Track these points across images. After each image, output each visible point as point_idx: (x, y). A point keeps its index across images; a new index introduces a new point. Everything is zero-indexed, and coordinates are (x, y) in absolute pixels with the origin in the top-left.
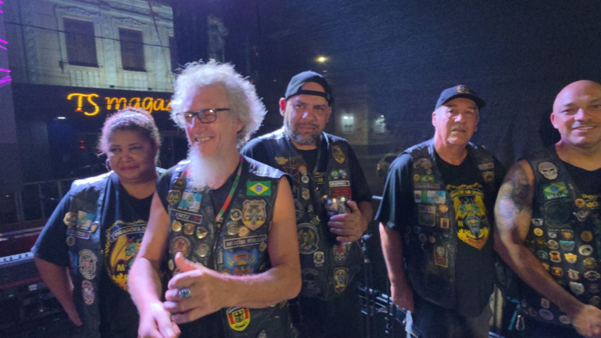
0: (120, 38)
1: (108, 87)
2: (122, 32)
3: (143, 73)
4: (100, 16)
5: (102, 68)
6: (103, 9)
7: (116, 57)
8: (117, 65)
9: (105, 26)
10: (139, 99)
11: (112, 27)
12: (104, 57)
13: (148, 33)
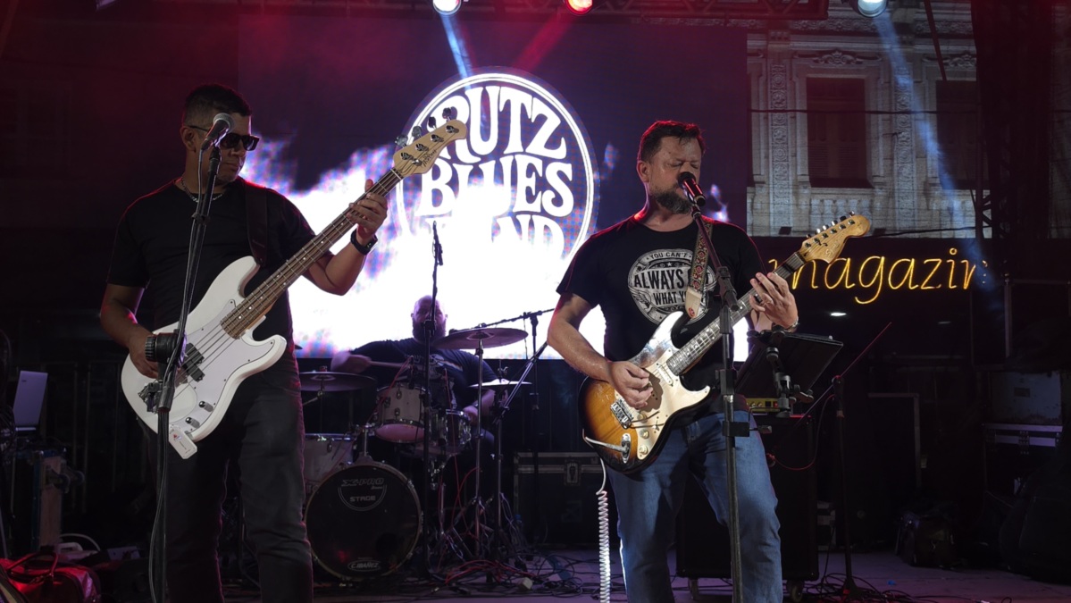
0: (808, 105)
1: (774, 234)
2: (816, 90)
3: (863, 191)
4: (765, 57)
5: (762, 187)
6: (773, 38)
7: (795, 155)
8: (796, 176)
9: (778, 78)
10: (849, 260)
11: (791, 79)
12: (767, 157)
13: (882, 81)
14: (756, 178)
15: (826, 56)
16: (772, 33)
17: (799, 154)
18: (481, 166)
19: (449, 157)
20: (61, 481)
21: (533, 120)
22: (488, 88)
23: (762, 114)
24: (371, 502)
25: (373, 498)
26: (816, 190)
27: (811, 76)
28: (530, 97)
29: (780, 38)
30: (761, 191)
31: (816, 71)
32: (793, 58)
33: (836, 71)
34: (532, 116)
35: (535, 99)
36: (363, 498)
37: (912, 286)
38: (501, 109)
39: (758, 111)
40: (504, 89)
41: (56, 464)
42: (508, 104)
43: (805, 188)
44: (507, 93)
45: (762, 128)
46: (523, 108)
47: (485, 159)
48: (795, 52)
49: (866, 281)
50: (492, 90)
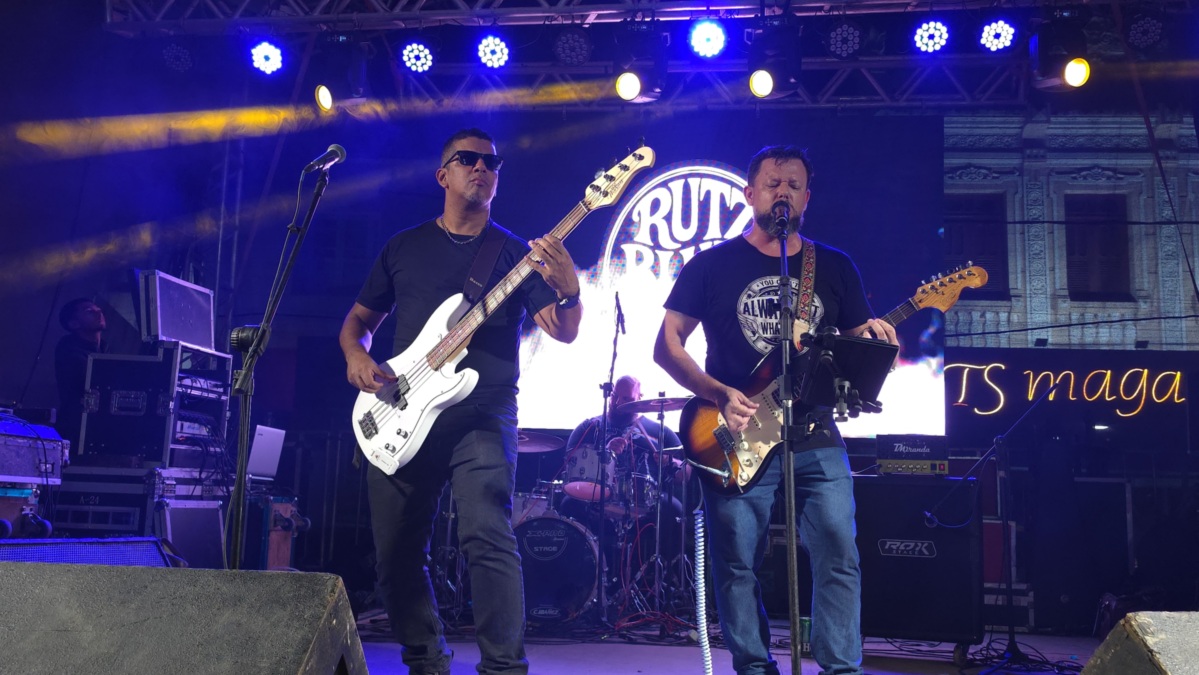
0: (1068, 217)
1: (1030, 345)
2: (1071, 203)
3: (1126, 304)
4: (1021, 175)
5: (1019, 301)
6: (1029, 157)
7: (1053, 269)
8: (1055, 290)
9: (1033, 196)
10: (1109, 372)
11: (1048, 196)
12: (1024, 272)
13: (1143, 197)
14: (1012, 292)
15: (1084, 173)
16: (1028, 152)
17: (1057, 266)
18: (682, 252)
19: (652, 244)
20: (287, 524)
21: (731, 208)
22: (690, 180)
23: (1018, 226)
24: (553, 553)
25: (554, 549)
26: (1076, 304)
27: (1069, 192)
28: (729, 186)
29: (1036, 157)
30: (1016, 304)
31: (1073, 187)
32: (1049, 175)
33: (1097, 187)
34: (731, 204)
35: (734, 189)
36: (546, 549)
37: (1178, 399)
38: (702, 199)
39: (1015, 223)
40: (705, 180)
41: (286, 509)
42: (708, 193)
43: (1065, 302)
44: (707, 184)
45: (1019, 244)
46: (722, 197)
47: (685, 245)
48: (1052, 170)
49: (1128, 392)
50: (693, 182)
